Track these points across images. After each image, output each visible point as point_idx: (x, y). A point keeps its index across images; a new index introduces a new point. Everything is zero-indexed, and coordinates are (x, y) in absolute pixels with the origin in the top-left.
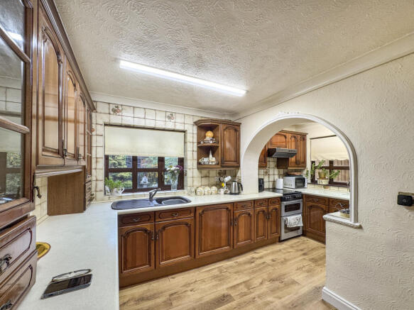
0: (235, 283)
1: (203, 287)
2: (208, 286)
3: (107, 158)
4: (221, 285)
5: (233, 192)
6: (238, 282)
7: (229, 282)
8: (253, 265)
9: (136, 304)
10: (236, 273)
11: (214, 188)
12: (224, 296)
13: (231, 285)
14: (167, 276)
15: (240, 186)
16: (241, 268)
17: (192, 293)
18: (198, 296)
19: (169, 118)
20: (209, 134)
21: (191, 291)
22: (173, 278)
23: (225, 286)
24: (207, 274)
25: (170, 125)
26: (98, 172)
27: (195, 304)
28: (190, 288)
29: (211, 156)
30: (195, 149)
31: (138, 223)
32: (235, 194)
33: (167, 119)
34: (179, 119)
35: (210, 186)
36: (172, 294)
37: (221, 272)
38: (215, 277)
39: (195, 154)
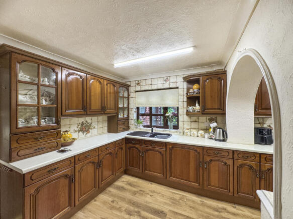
0: (180, 212)
1: (159, 198)
2: (162, 200)
3: (138, 108)
4: (170, 205)
5: (217, 138)
6: (183, 213)
7: (177, 208)
8: (216, 213)
9: (126, 185)
10: (191, 207)
11: (201, 132)
12: (162, 212)
13: (176, 210)
14: (150, 181)
15: (225, 134)
16: (201, 208)
17: (150, 197)
18: (150, 201)
19: (166, 81)
20: (196, 87)
21: (151, 196)
22: (151, 184)
23: (171, 208)
24: (171, 194)
25: (166, 86)
26: (133, 116)
27: (143, 203)
28: (152, 194)
29: (197, 105)
30: (185, 99)
31: (134, 144)
32: (220, 140)
33: (164, 82)
34: (172, 80)
35: (198, 129)
36: (141, 191)
37: (180, 199)
38: (173, 199)
39: (185, 104)
